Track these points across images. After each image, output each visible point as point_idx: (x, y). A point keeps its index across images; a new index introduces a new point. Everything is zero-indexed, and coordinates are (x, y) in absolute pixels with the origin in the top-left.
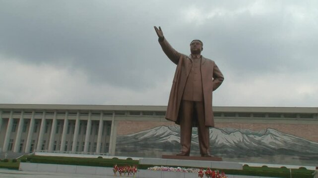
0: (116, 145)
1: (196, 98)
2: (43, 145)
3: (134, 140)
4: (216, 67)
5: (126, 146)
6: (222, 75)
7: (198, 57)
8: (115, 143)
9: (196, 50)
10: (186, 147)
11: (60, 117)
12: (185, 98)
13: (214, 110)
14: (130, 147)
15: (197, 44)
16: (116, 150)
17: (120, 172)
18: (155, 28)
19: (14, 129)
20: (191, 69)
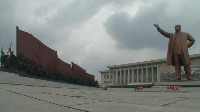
0: (160, 77)
1: (180, 53)
2: (130, 81)
3: (168, 74)
4: (190, 35)
5: (165, 78)
6: (193, 39)
7: (179, 33)
8: (159, 77)
9: (177, 29)
10: (178, 76)
11: (135, 68)
12: (175, 53)
13: (190, 57)
14: (167, 78)
15: (178, 26)
16: (161, 80)
17: (137, 90)
18: (154, 25)
19: (119, 75)
20: (175, 40)
